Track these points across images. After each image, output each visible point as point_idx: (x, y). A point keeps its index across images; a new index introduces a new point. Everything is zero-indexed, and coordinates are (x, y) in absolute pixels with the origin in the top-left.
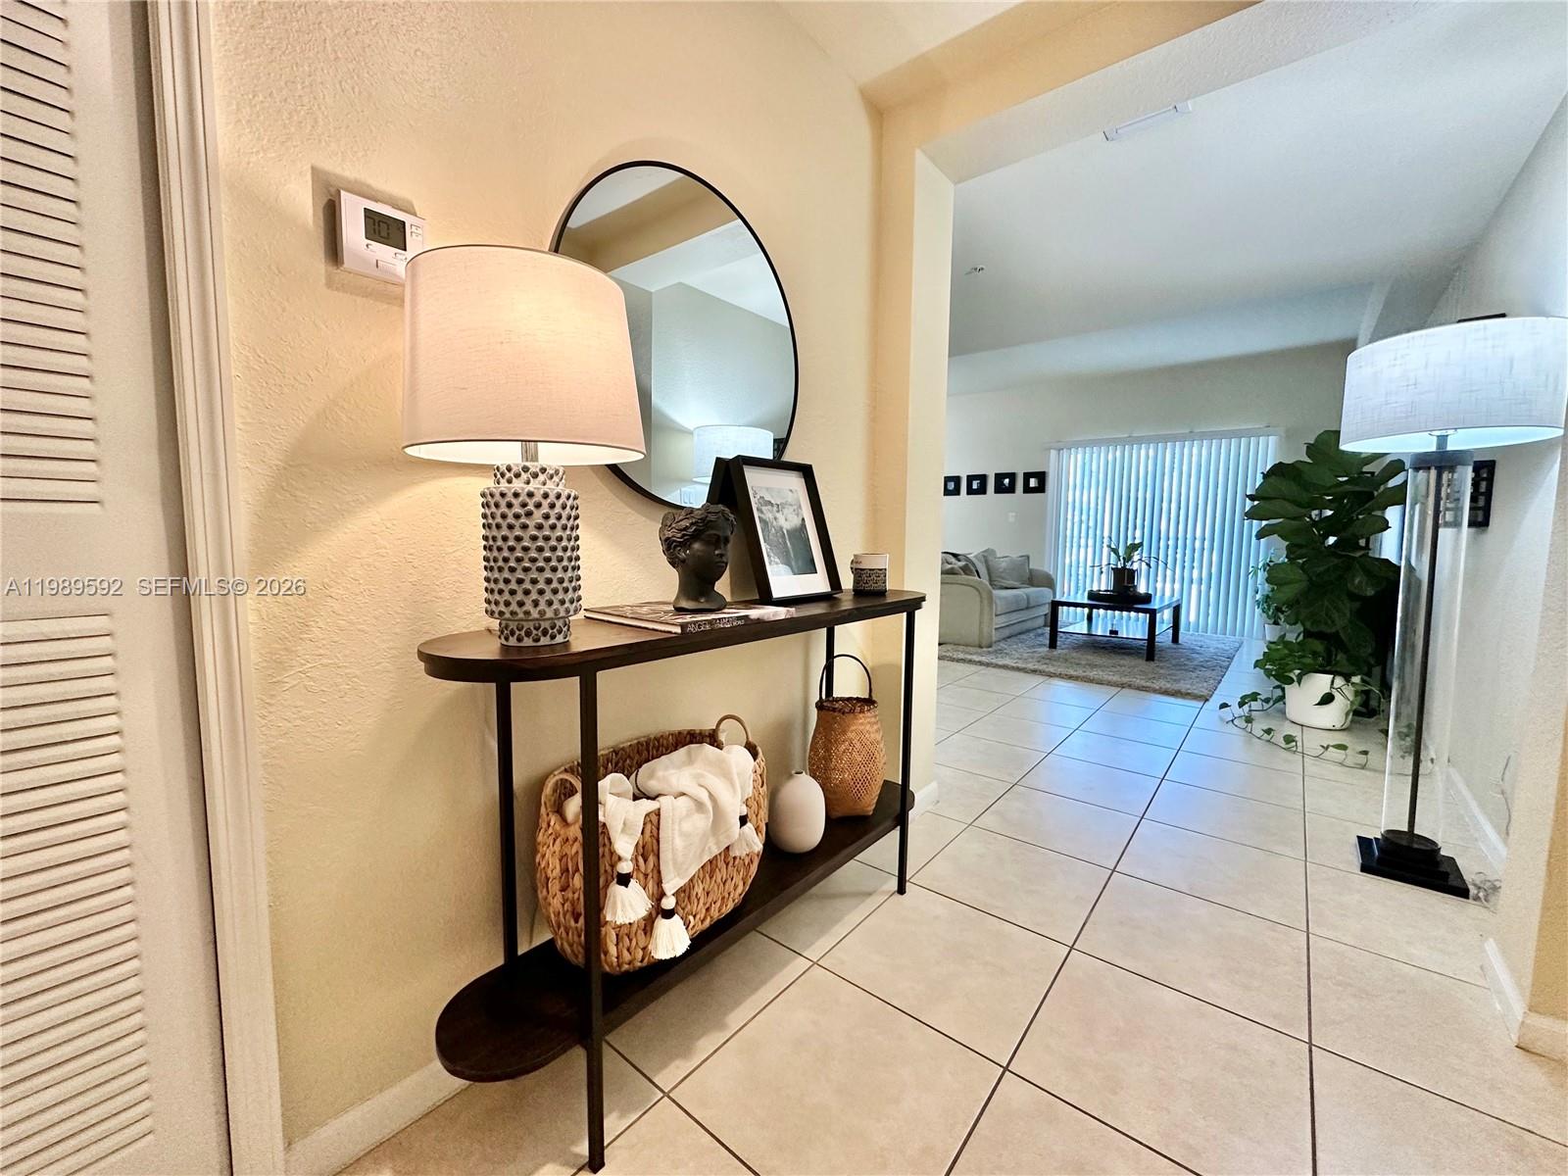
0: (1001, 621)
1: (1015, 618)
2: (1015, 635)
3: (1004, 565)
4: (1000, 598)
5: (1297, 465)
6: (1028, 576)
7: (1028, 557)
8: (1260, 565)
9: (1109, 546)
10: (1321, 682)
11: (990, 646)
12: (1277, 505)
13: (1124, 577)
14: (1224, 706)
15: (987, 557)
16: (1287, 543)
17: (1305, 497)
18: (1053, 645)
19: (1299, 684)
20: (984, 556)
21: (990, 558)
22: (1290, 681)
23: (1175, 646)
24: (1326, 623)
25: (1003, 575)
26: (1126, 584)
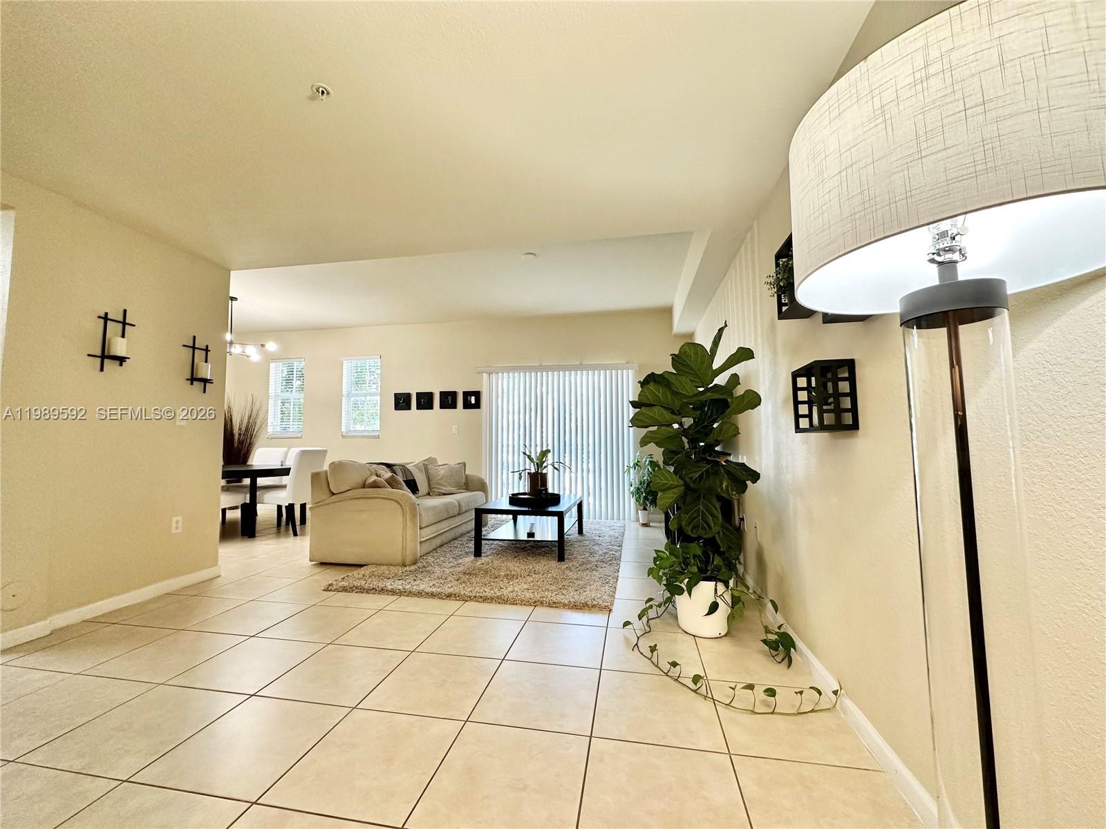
0: (428, 533)
1: (444, 526)
2: (445, 544)
3: (442, 472)
4: (427, 509)
5: (666, 376)
6: (464, 481)
7: (465, 464)
8: (632, 465)
9: (525, 453)
10: (706, 590)
11: (415, 563)
12: (657, 412)
13: (538, 480)
14: (627, 624)
15: (426, 466)
16: (663, 449)
17: (677, 404)
18: (478, 553)
19: (690, 594)
20: (424, 465)
21: (430, 467)
22: (681, 592)
23: (580, 538)
24: (703, 528)
25: (441, 482)
26: (539, 488)
